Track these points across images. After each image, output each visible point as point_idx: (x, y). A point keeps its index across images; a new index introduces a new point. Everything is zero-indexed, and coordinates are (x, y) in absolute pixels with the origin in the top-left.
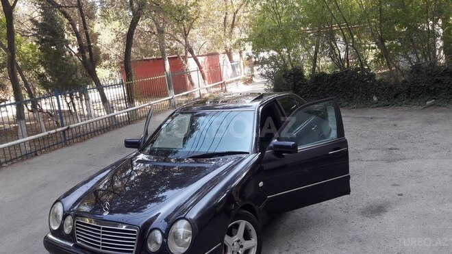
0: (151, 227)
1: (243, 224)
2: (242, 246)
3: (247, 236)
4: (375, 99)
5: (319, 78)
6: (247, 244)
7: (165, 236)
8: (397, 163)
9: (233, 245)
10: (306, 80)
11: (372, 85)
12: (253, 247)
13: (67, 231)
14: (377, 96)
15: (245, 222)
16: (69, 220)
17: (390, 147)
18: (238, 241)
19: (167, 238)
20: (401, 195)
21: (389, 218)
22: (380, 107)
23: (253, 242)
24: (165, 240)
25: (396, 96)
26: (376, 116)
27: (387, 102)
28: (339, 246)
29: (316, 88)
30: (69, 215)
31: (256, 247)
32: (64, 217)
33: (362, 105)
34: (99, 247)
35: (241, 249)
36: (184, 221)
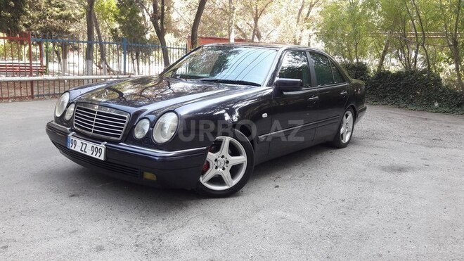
0: (141, 117)
4: (436, 105)
5: (383, 75)
7: (152, 125)
9: (215, 160)
10: (369, 76)
11: (436, 90)
13: (68, 117)
14: (439, 101)
16: (72, 108)
17: (434, 138)
19: (153, 127)
20: (428, 165)
22: (440, 112)
24: (151, 129)
25: (459, 106)
26: (431, 118)
27: (448, 109)
29: (378, 86)
30: (73, 103)
32: (69, 105)
33: (421, 109)
34: (91, 131)
36: (173, 113)
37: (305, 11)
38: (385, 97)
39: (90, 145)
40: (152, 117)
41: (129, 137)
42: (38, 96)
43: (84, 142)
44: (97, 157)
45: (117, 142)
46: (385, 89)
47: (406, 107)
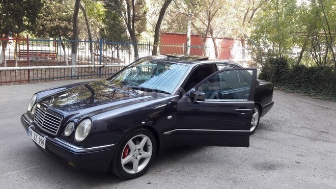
0: (69, 120)
1: (145, 139)
2: (140, 154)
3: (146, 149)
6: (144, 154)
7: (76, 126)
8: (317, 142)
9: (135, 151)
12: (148, 158)
13: (33, 113)
15: (147, 137)
17: (323, 130)
18: (139, 150)
19: (76, 128)
20: (299, 163)
21: (274, 174)
23: (149, 154)
24: (75, 130)
26: (332, 108)
28: (217, 180)
31: (150, 158)
32: (35, 104)
33: (327, 98)
34: (41, 126)
35: (140, 156)
36: (89, 120)
37: (250, 13)
38: (300, 86)
39: (39, 136)
40: (76, 121)
41: (61, 135)
42: (33, 80)
43: (36, 134)
44: (41, 146)
45: (53, 137)
46: (300, 80)
47: (315, 96)
